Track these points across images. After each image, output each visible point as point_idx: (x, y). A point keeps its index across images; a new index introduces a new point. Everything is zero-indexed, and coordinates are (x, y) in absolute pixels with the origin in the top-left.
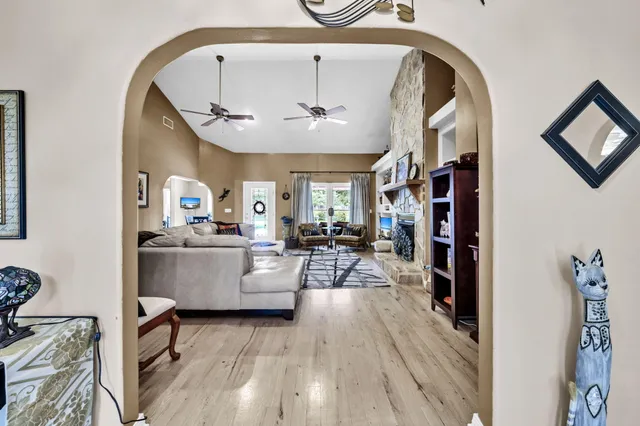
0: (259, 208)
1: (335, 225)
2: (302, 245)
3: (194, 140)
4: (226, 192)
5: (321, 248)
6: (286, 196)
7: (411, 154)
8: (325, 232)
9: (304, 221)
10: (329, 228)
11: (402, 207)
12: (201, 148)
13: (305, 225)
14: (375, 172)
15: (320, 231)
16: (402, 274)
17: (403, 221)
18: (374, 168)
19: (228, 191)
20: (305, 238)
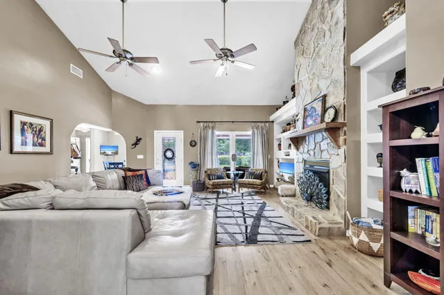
0: (169, 154)
1: (237, 169)
2: (208, 188)
3: (108, 93)
4: (139, 140)
5: (225, 190)
6: (193, 144)
7: (325, 96)
8: (228, 177)
9: (209, 166)
10: (232, 173)
11: (312, 153)
12: (114, 100)
13: (211, 170)
14: (273, 122)
15: (224, 175)
16: (322, 226)
17: (311, 166)
18: (272, 118)
19: (141, 139)
20: (211, 182)
